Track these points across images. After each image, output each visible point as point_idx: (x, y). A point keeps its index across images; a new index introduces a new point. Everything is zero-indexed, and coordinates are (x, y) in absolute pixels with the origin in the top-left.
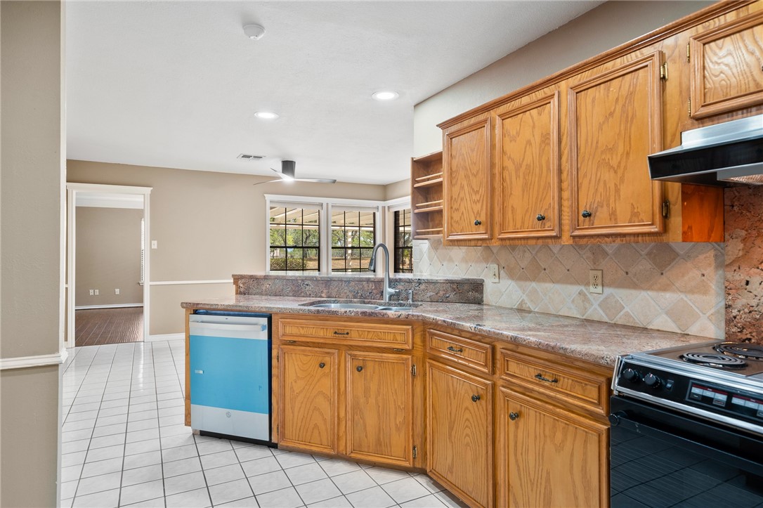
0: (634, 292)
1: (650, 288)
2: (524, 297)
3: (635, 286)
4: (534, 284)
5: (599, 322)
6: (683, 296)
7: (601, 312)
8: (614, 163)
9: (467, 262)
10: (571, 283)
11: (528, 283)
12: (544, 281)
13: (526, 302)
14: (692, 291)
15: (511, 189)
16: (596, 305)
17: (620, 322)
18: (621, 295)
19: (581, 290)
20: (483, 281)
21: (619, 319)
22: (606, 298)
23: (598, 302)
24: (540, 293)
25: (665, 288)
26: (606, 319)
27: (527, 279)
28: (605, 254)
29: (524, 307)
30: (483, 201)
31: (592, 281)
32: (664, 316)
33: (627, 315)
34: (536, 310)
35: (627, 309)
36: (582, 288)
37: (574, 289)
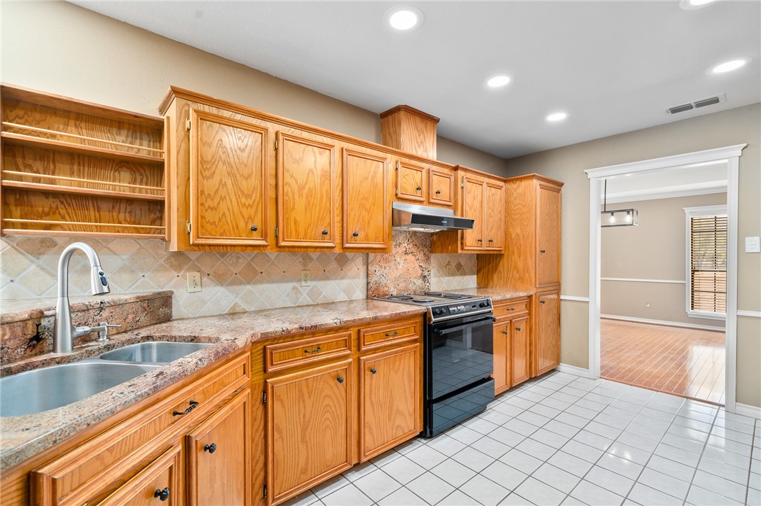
0: (328, 282)
1: (336, 279)
2: (238, 300)
3: (327, 278)
4: (249, 287)
5: (308, 306)
6: (350, 281)
7: (308, 298)
8: (368, 207)
9: (133, 271)
10: (287, 282)
11: (241, 287)
12: (261, 282)
13: (240, 304)
14: (354, 278)
15: (294, 204)
16: (305, 295)
17: (320, 303)
18: (320, 285)
19: (295, 286)
20: (172, 292)
21: (319, 301)
22: (312, 289)
23: (307, 292)
24: (256, 293)
25: (343, 278)
26: (312, 303)
27: (241, 283)
28: (311, 259)
29: (237, 310)
30: (257, 206)
31: (303, 277)
32: (343, 293)
33: (324, 297)
34: (252, 310)
35: (324, 293)
36: (295, 284)
37: (288, 286)
